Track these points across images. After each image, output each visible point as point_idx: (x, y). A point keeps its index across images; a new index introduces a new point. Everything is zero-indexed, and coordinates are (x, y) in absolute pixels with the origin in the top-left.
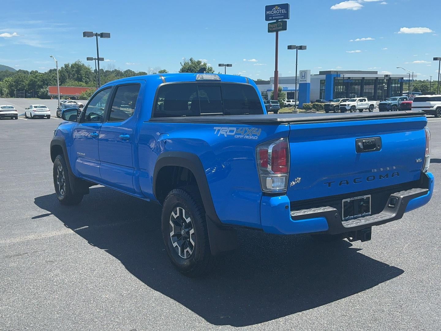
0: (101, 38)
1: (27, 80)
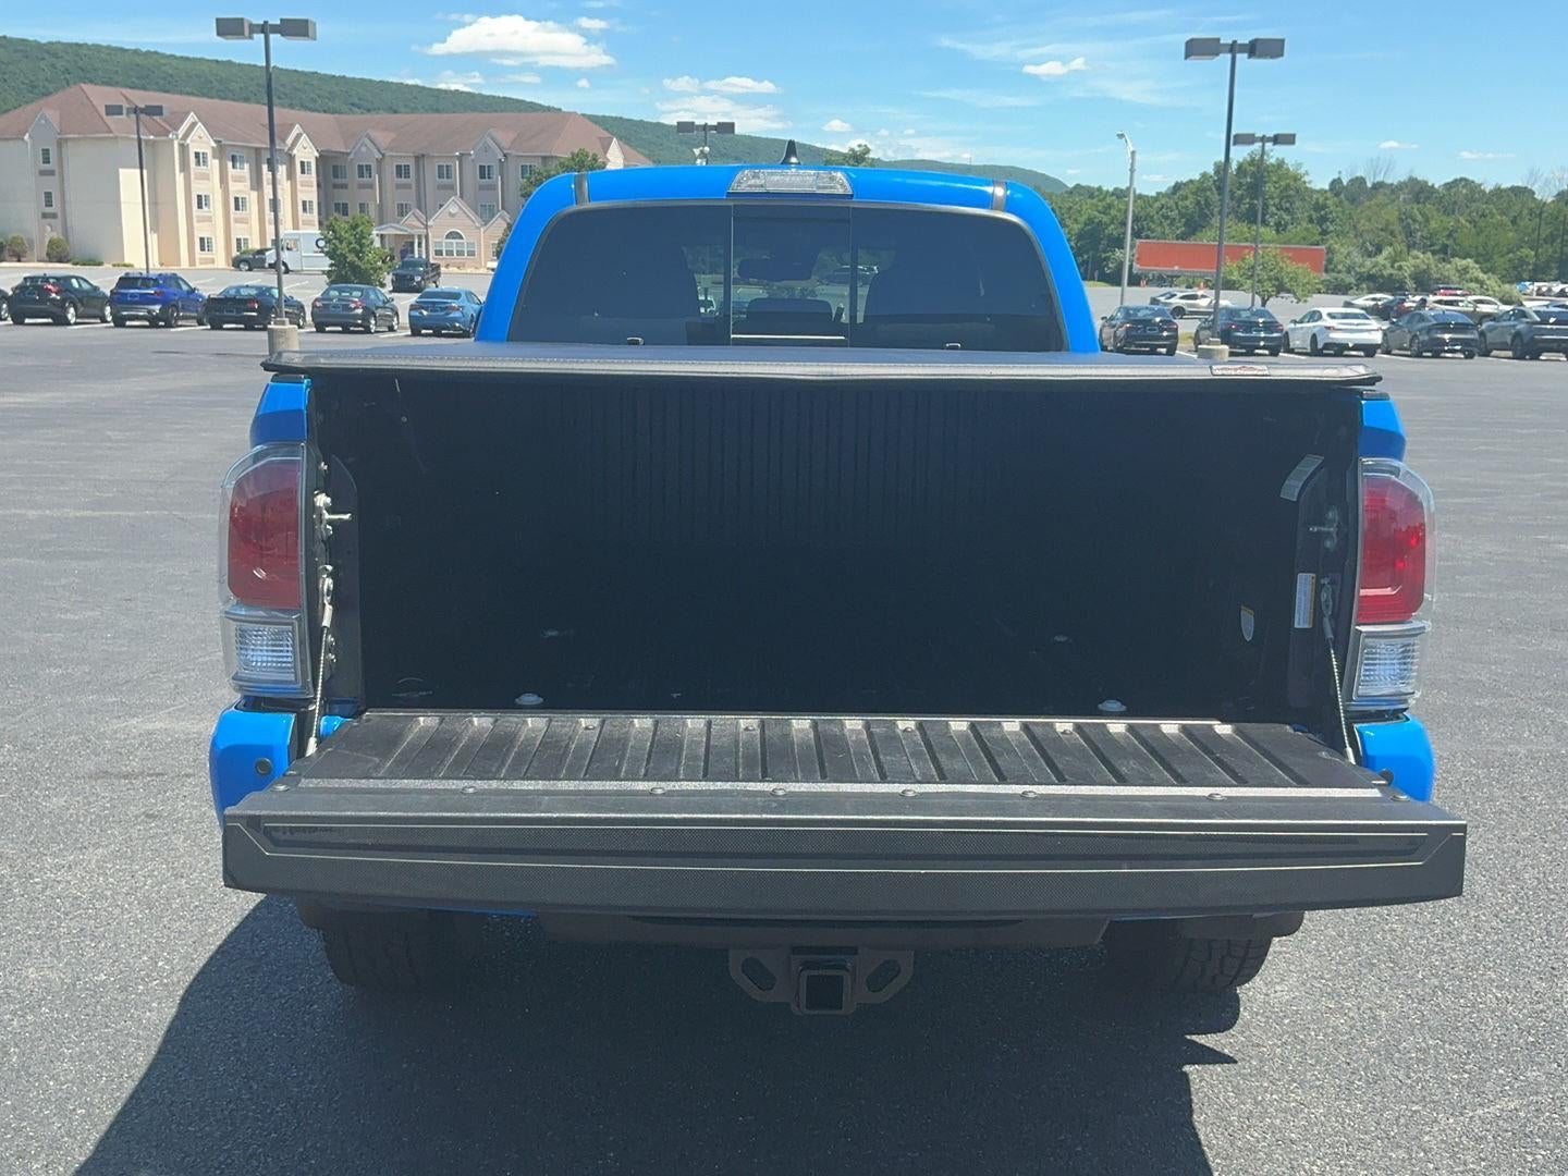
0: (1251, 60)
1: (1076, 220)
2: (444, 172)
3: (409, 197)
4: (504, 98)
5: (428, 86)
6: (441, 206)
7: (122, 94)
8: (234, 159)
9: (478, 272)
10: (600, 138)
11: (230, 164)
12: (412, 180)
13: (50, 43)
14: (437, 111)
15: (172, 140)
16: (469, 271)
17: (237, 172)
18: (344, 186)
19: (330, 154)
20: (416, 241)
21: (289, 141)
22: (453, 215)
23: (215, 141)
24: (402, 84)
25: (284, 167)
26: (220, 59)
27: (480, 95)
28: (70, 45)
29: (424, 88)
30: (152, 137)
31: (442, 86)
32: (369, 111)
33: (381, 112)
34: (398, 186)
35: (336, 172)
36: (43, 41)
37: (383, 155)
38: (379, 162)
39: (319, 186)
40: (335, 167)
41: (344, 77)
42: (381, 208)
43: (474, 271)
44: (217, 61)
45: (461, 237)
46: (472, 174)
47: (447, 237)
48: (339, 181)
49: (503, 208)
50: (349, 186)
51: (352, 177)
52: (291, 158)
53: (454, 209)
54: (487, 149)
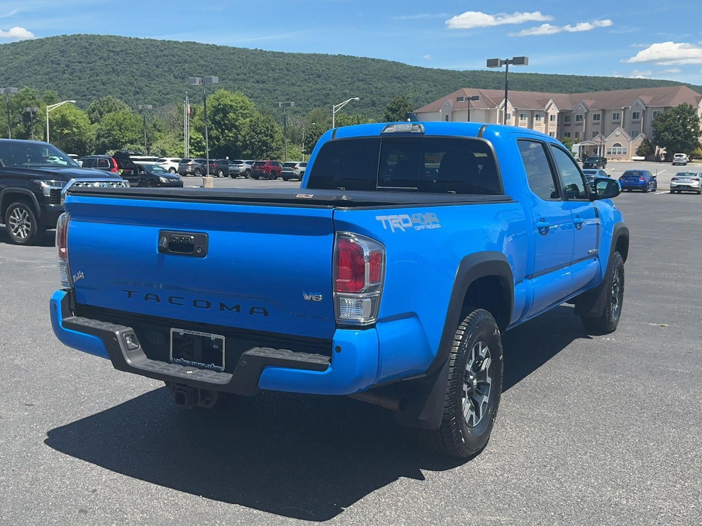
2: (616, 116)
3: (598, 128)
4: (662, 80)
5: (625, 77)
6: (613, 132)
7: (479, 91)
8: (522, 116)
9: (627, 161)
10: (696, 97)
11: (520, 118)
12: (600, 121)
13: (464, 71)
14: (628, 88)
15: (497, 109)
16: (622, 161)
17: (523, 121)
18: (570, 125)
19: (564, 111)
20: (599, 148)
21: (547, 107)
22: (618, 136)
23: (515, 109)
24: (613, 77)
25: (543, 118)
26: (532, 73)
27: (650, 80)
28: (472, 71)
29: (623, 78)
30: (489, 108)
31: (632, 77)
32: (596, 90)
33: (602, 90)
34: (594, 124)
35: (567, 119)
36: (461, 71)
37: (588, 111)
38: (586, 114)
39: (558, 125)
40: (566, 117)
41: (586, 76)
42: (585, 134)
43: (625, 161)
44: (531, 74)
45: (621, 146)
46: (629, 116)
47: (614, 146)
48: (568, 123)
49: (643, 132)
50: (572, 125)
51: (574, 121)
52: (547, 114)
53: (618, 133)
54: (637, 105)
